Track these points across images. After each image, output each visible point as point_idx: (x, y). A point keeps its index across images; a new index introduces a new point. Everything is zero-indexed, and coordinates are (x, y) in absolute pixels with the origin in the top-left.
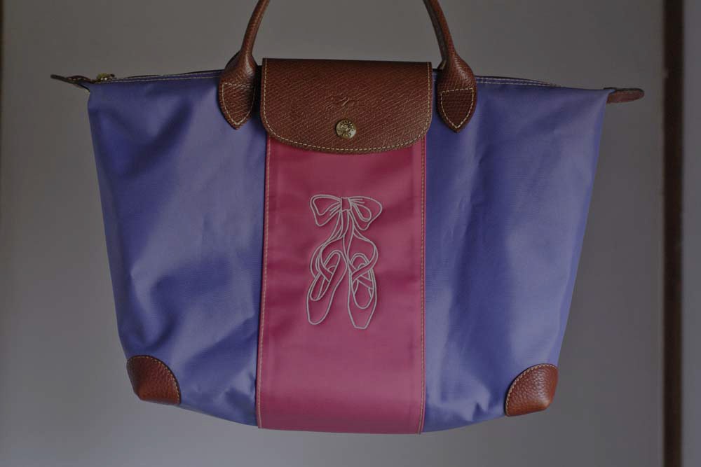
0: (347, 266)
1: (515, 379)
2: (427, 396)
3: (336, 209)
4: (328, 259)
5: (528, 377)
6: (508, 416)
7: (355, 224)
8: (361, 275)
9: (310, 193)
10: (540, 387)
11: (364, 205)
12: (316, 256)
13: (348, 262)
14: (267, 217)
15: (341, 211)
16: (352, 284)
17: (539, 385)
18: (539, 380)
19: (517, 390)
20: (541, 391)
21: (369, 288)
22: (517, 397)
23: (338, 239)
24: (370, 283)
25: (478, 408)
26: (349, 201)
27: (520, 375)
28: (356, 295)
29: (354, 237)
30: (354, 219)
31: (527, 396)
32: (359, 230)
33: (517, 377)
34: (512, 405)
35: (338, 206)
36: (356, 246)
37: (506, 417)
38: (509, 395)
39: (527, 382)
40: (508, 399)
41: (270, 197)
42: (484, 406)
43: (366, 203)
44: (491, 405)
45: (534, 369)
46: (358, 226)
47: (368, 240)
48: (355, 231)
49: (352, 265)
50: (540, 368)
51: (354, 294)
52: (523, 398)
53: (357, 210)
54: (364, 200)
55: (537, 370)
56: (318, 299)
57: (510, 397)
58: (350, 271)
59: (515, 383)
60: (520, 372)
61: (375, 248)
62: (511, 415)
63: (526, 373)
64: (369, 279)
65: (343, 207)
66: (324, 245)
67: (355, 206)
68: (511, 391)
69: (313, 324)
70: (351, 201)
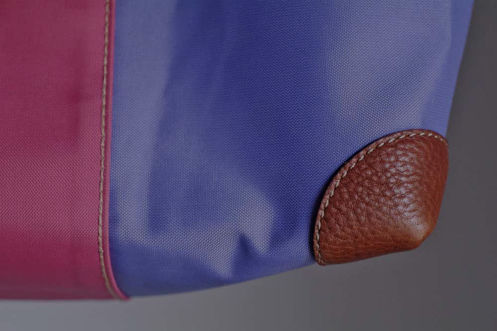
1: (338, 170)
2: (114, 220)
5: (371, 166)
6: (320, 264)
10: (403, 190)
17: (399, 184)
18: (400, 174)
19: (341, 200)
20: (406, 200)
22: (342, 219)
25: (244, 245)
27: (349, 160)
31: (369, 215)
33: (343, 165)
34: (331, 238)
37: (316, 265)
38: (321, 213)
39: (369, 178)
40: (319, 223)
42: (260, 242)
44: (277, 239)
45: (387, 145)
50: (403, 142)
52: (358, 220)
55: (395, 146)
57: (325, 219)
59: (337, 183)
60: (350, 153)
62: (327, 261)
63: (367, 156)
68: (326, 202)
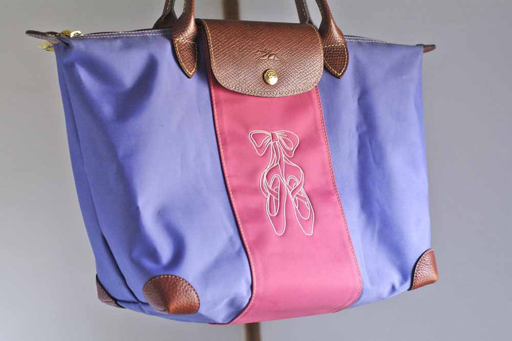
0: (286, 187)
3: (267, 141)
4: (272, 182)
7: (284, 153)
8: (297, 193)
9: (247, 129)
11: (287, 137)
12: (262, 181)
13: (286, 184)
14: (222, 150)
15: (272, 143)
16: (294, 200)
21: (305, 203)
23: (275, 165)
24: (304, 199)
25: (393, 287)
26: (277, 134)
28: (298, 208)
29: (286, 164)
30: (282, 149)
32: (287, 157)
34: (417, 282)
35: (269, 140)
36: (288, 170)
38: (415, 275)
40: (414, 278)
41: (220, 134)
42: (397, 285)
43: (288, 135)
44: (402, 284)
45: (427, 254)
46: (286, 154)
47: (295, 165)
48: (285, 158)
49: (288, 185)
51: (297, 208)
53: (283, 141)
54: (286, 133)
56: (275, 214)
58: (289, 191)
61: (301, 171)
64: (302, 196)
65: (272, 139)
66: (266, 171)
67: (281, 138)
68: (416, 271)
69: (280, 235)
70: (278, 134)
